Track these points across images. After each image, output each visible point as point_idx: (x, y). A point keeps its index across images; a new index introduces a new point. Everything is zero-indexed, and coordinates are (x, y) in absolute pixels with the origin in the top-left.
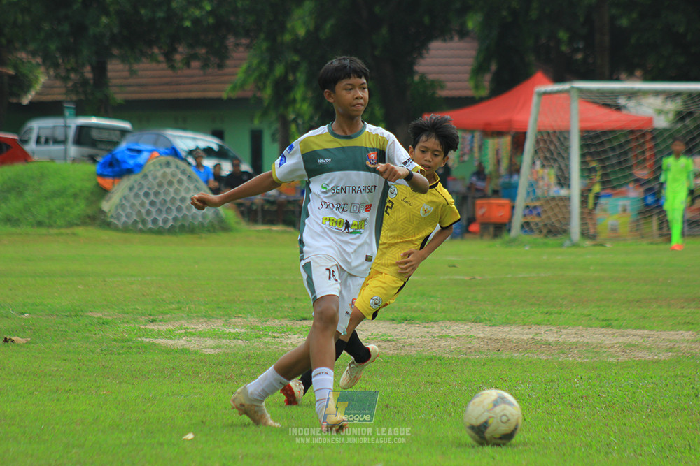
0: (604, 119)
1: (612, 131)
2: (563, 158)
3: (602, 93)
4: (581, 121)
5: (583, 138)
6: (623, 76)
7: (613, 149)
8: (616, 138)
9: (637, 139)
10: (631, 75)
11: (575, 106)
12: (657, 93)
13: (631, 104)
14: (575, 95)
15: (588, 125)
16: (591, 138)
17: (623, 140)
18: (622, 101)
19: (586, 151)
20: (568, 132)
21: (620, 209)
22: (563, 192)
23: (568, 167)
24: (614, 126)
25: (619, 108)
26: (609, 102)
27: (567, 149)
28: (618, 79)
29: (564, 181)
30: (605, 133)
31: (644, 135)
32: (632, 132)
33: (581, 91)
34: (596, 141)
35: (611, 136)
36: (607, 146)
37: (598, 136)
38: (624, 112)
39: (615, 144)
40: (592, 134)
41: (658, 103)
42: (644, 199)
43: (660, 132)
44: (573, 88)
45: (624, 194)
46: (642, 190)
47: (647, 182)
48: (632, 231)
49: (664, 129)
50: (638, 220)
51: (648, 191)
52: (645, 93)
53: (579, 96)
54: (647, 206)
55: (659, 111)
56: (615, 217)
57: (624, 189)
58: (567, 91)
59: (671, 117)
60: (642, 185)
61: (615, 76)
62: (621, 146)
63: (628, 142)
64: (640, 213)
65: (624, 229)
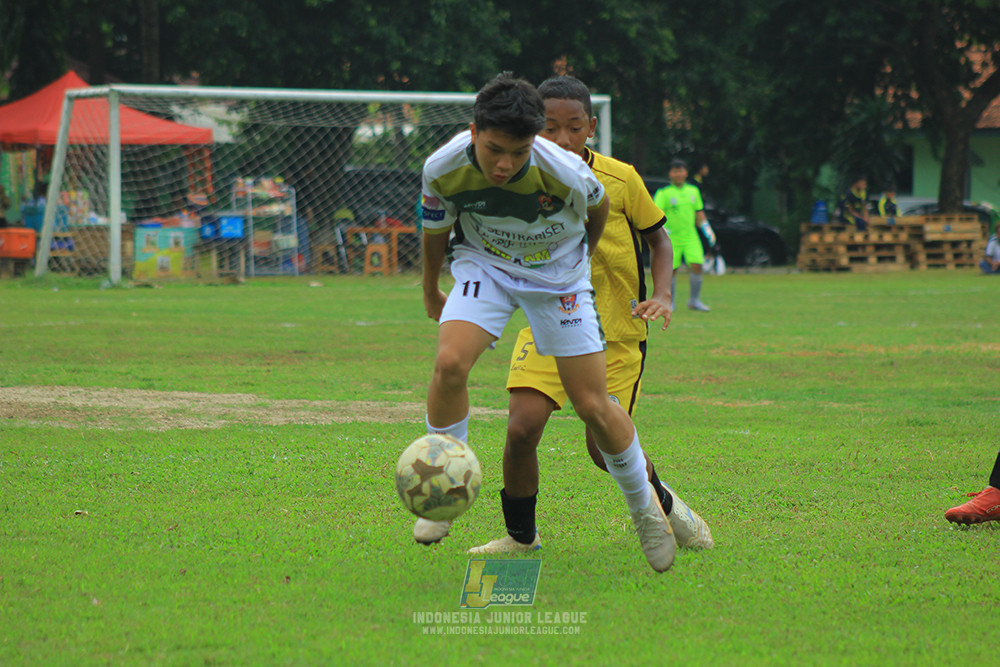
0: (153, 130)
1: (162, 146)
2: (101, 178)
3: (148, 98)
4: (122, 132)
5: (124, 154)
6: (176, 78)
7: (163, 168)
8: (166, 155)
9: (193, 155)
10: (186, 79)
11: (115, 114)
12: (217, 100)
13: (186, 113)
14: (114, 100)
15: (131, 138)
16: (135, 154)
17: (174, 157)
18: (175, 109)
19: (128, 170)
20: (107, 146)
21: (172, 242)
22: (101, 221)
23: (106, 190)
24: (164, 139)
25: (170, 118)
26: (159, 110)
27: (105, 168)
28: (170, 83)
29: (100, 205)
30: (152, 148)
31: (200, 152)
32: (185, 147)
33: (122, 95)
34: (142, 159)
35: (159, 153)
36: (156, 165)
37: (143, 152)
38: (179, 122)
39: (165, 161)
40: (136, 149)
41: (220, 111)
42: (201, 230)
43: (220, 149)
44: (112, 90)
45: (176, 225)
46: (198, 218)
47: (205, 209)
48: (186, 269)
49: (228, 145)
50: (193, 256)
51: (205, 220)
52: (202, 100)
53: (120, 102)
54: (204, 238)
55: (221, 122)
56: (166, 252)
57: (176, 217)
58: (105, 95)
59: (235, 129)
60: (198, 213)
61: (167, 79)
62: (172, 164)
63: (181, 160)
64: (196, 247)
65: (176, 267)
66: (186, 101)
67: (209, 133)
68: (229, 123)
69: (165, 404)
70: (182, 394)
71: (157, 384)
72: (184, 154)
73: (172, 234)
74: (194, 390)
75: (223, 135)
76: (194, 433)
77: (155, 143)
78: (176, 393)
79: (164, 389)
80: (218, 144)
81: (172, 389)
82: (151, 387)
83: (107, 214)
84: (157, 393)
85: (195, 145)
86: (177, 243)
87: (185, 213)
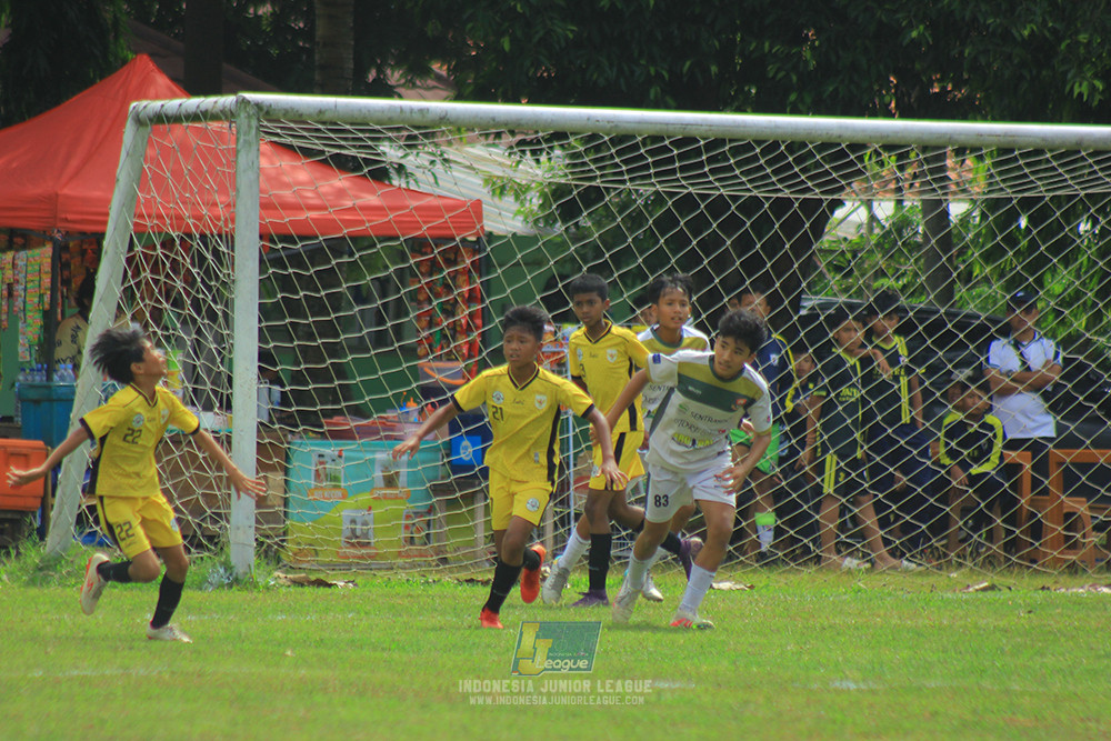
11: (247, 159)
14: (248, 125)
21: (378, 475)
22: (212, 423)
24: (368, 225)
30: (338, 246)
32: (419, 245)
35: (354, 255)
36: (345, 286)
37: (316, 255)
39: (368, 278)
41: (498, 156)
44: (245, 102)
45: (389, 433)
48: (409, 540)
50: (428, 512)
54: (457, 467)
57: (393, 416)
58: (226, 115)
59: (534, 201)
64: (437, 489)
66: (419, 133)
67: (472, 211)
68: (520, 192)
72: (413, 259)
75: (505, 219)
80: (496, 238)
83: (225, 405)
85: (440, 241)
86: (391, 479)
87: (411, 406)
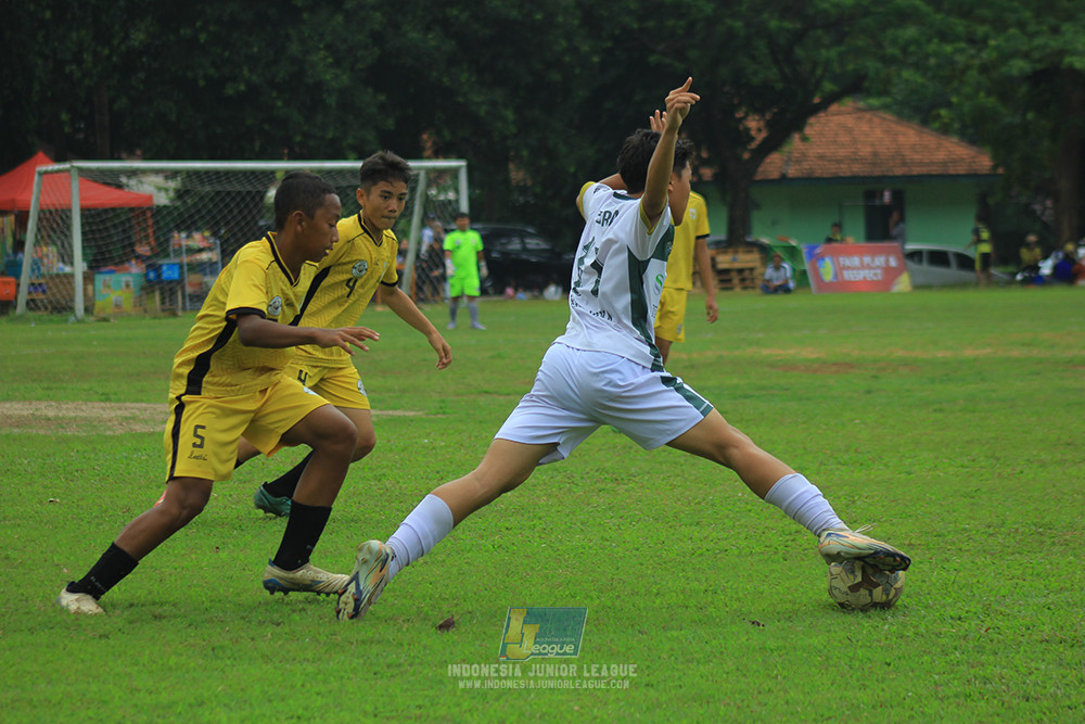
0: (106, 197)
1: (113, 209)
2: (66, 236)
3: (102, 172)
4: (81, 200)
5: (83, 216)
6: (124, 155)
7: (115, 226)
8: (117, 216)
9: (138, 216)
10: (131, 156)
11: (75, 185)
12: (157, 172)
13: (133, 182)
14: (75, 174)
15: (88, 203)
16: (92, 216)
17: (124, 218)
18: (124, 180)
19: (87, 229)
20: (70, 210)
21: (123, 285)
22: (67, 269)
23: (71, 246)
24: (115, 203)
25: (120, 186)
26: (111, 180)
27: (69, 227)
28: (119, 158)
29: (66, 257)
30: (106, 211)
31: (144, 213)
32: (132, 210)
33: (81, 170)
34: (98, 220)
35: (111, 215)
36: (109, 224)
37: (99, 214)
38: (126, 190)
39: (116, 221)
40: (93, 212)
41: (159, 180)
42: (146, 275)
43: (160, 209)
44: (73, 167)
45: (127, 271)
46: (144, 266)
47: (149, 258)
48: (135, 306)
49: (165, 207)
50: (141, 296)
51: (148, 267)
52: (144, 172)
53: (80, 176)
54: (149, 281)
55: (160, 189)
56: (119, 293)
57: (127, 265)
58: (68, 171)
59: (172, 194)
60: (143, 261)
61: (116, 156)
62: (122, 223)
63: (129, 220)
64: (143, 288)
65: (128, 305)
66: (133, 173)
67: (150, 198)
68: (166, 190)
69: (119, 413)
70: (133, 405)
71: (113, 397)
72: (131, 215)
73: (123, 278)
74: (142, 401)
75: (162, 199)
76: (142, 435)
77: (107, 207)
78: (128, 404)
79: (119, 401)
80: (158, 207)
81: (125, 401)
82: (108, 400)
83: (72, 264)
84: (113, 404)
85: (139, 208)
86: (128, 286)
87: (133, 262)
